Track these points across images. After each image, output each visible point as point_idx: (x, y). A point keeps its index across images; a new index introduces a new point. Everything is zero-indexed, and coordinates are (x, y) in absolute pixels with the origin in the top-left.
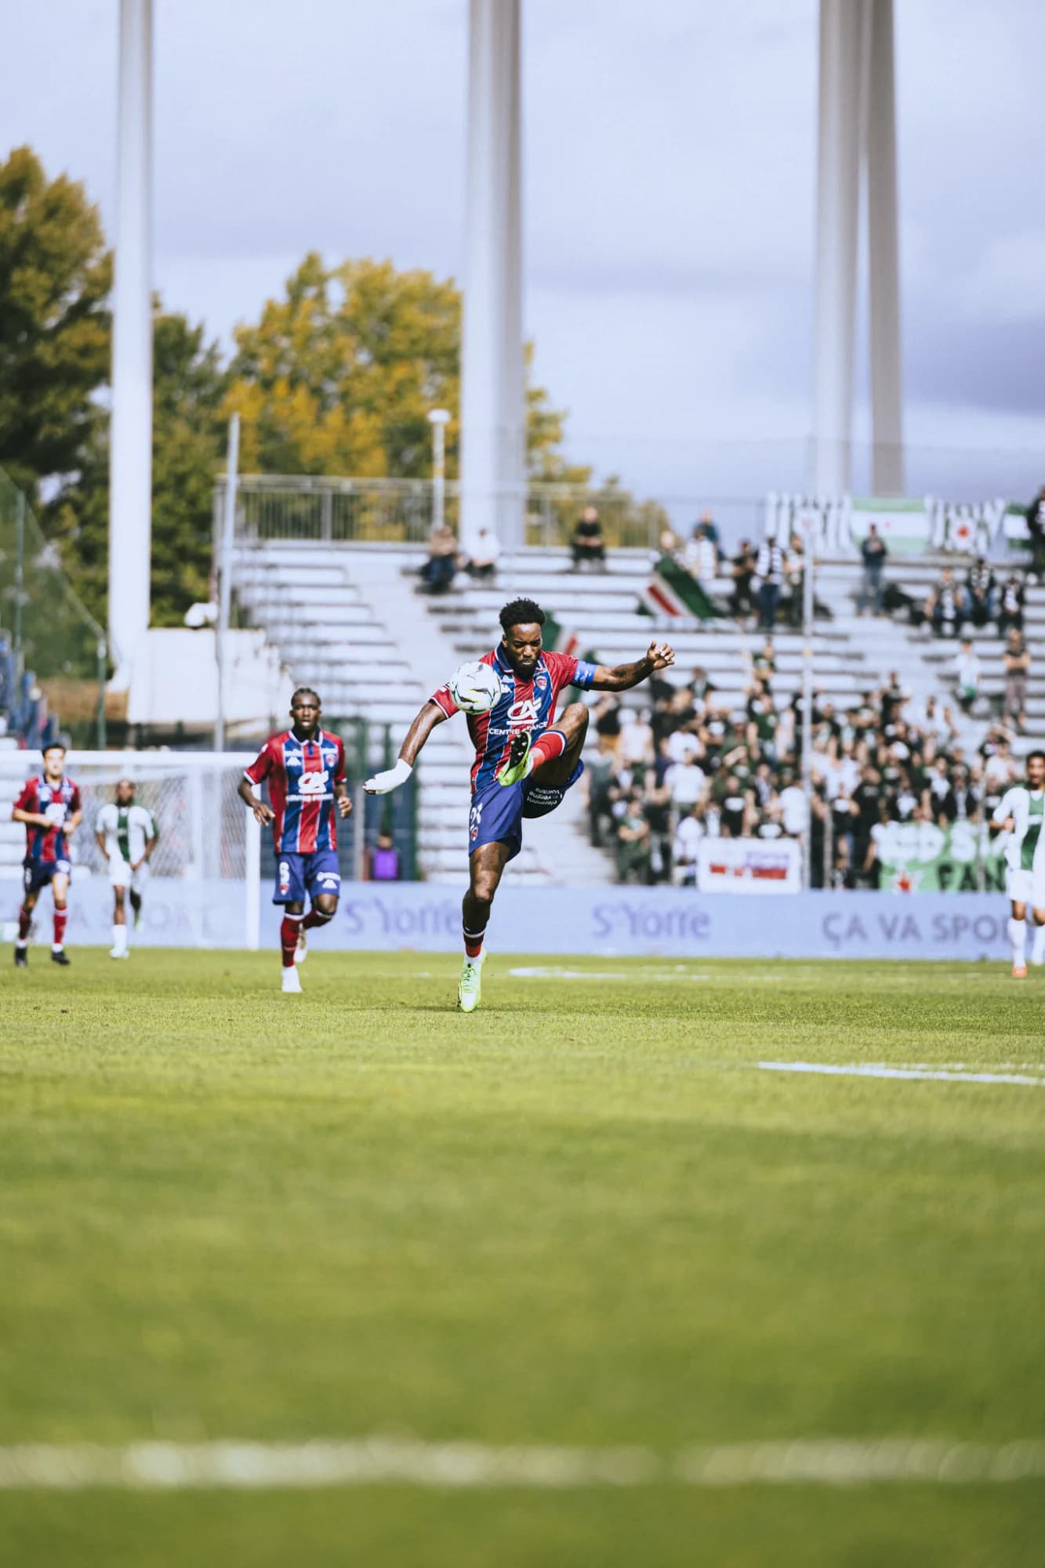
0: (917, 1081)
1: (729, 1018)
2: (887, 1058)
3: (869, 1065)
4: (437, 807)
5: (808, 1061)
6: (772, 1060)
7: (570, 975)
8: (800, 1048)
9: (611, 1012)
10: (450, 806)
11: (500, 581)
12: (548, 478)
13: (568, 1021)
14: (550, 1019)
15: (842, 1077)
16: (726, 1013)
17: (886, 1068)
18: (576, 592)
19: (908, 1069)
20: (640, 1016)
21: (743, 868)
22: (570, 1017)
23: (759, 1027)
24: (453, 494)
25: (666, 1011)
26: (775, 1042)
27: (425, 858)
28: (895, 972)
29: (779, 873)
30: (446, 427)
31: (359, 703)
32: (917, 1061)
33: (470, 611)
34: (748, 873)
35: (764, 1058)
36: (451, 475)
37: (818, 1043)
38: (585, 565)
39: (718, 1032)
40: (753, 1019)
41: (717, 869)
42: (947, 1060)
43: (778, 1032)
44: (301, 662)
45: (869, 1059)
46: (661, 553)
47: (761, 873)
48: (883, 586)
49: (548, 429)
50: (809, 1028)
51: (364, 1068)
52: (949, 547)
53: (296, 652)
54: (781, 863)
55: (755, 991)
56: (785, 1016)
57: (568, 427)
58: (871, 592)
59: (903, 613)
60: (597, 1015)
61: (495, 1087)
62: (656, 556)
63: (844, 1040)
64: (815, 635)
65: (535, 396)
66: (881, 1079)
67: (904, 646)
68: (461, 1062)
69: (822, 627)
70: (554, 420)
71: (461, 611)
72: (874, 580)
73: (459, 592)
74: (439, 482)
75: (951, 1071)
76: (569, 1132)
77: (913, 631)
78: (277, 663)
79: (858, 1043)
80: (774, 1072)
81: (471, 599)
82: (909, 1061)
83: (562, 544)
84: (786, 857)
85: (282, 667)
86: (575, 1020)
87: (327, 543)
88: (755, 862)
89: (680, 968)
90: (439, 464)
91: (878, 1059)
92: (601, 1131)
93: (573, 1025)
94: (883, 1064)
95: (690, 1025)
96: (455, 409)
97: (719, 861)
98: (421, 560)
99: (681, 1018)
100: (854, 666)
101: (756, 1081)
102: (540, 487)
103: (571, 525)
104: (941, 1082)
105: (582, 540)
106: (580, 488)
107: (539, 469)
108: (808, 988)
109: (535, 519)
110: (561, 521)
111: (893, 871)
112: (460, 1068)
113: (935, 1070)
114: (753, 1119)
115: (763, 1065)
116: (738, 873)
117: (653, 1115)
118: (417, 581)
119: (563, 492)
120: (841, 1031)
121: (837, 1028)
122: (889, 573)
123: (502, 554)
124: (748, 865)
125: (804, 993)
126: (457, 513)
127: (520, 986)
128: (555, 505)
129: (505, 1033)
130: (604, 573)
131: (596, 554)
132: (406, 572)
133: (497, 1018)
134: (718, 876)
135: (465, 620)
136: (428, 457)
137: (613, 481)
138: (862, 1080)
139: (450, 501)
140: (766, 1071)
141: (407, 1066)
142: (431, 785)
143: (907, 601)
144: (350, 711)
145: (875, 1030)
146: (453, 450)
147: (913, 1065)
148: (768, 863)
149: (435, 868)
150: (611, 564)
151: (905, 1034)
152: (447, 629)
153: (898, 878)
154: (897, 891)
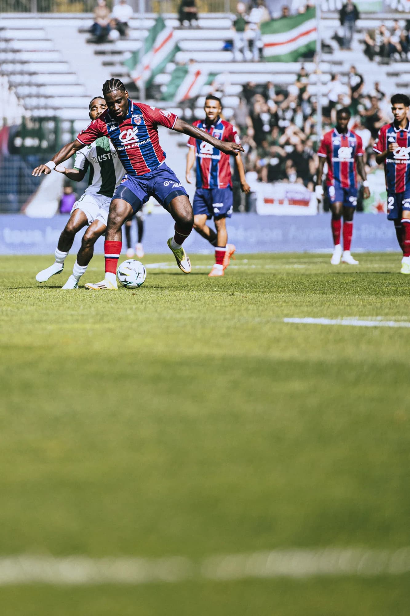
0: (376, 327)
1: (271, 291)
3: (349, 318)
5: (314, 317)
6: (292, 316)
8: (309, 309)
13: (175, 295)
15: (332, 326)
16: (269, 288)
17: (358, 320)
21: (283, 200)
22: (177, 293)
23: (287, 296)
25: (234, 288)
26: (296, 305)
28: (371, 261)
29: (305, 203)
31: (56, 109)
32: (377, 315)
33: (119, 53)
34: (286, 202)
35: (287, 316)
37: (321, 305)
38: (186, 23)
39: (263, 300)
40: (285, 292)
41: (268, 201)
42: (395, 314)
43: (298, 299)
44: (21, 84)
45: (350, 314)
46: (236, 15)
47: (294, 202)
51: (50, 327)
52: (400, 8)
53: (17, 79)
54: (306, 197)
55: (288, 274)
56: (304, 289)
61: (126, 337)
62: (234, 17)
63: (337, 304)
64: (323, 61)
68: (108, 322)
69: (327, 57)
71: (114, 53)
73: (111, 42)
75: (396, 321)
76: (166, 363)
78: (7, 86)
79: (344, 305)
80: (293, 324)
81: (119, 46)
82: (373, 315)
83: (173, 12)
85: (10, 88)
86: (179, 294)
87: (35, 14)
88: (290, 195)
89: (245, 261)
91: (355, 315)
92: (185, 362)
93: (178, 298)
95: (247, 296)
97: (269, 197)
98: (89, 24)
99: (242, 292)
101: (280, 330)
104: (390, 328)
105: (185, 9)
111: (373, 200)
112: (107, 326)
113: (387, 320)
114: (276, 354)
115: (286, 320)
116: (281, 203)
117: (217, 352)
118: (88, 36)
120: (336, 297)
121: (333, 296)
123: (132, 18)
124: (286, 198)
129: (137, 304)
130: (198, 28)
131: (193, 17)
132: (81, 31)
134: (269, 205)
135: (116, 58)
140: (287, 324)
144: (50, 113)
145: (356, 297)
147: (374, 318)
148: (298, 197)
150: (203, 23)
151: (372, 298)
152: (106, 64)
153: (376, 204)
154: (375, 211)
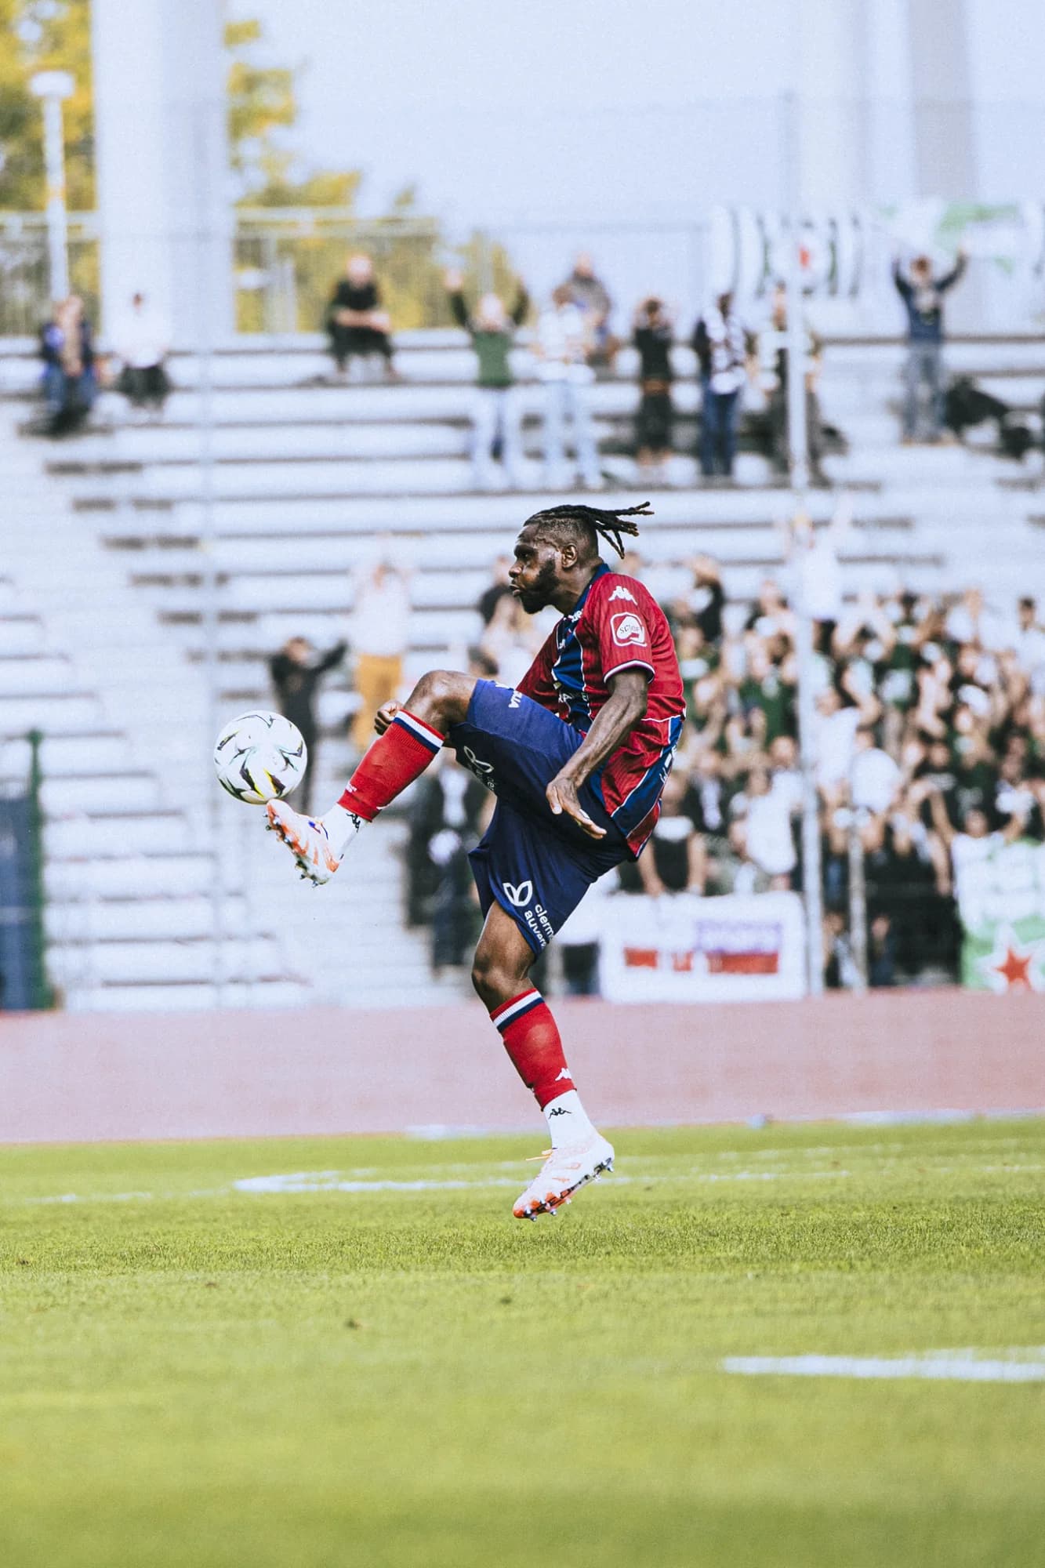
1: (669, 1264)
2: (979, 1340)
3: (944, 1354)
4: (79, 859)
6: (751, 1351)
7: (355, 1186)
8: (810, 1325)
9: (436, 1262)
10: (108, 858)
11: (177, 406)
12: (276, 197)
13: (351, 1286)
14: (314, 1283)
15: (892, 1382)
16: (663, 1255)
18: (339, 423)
19: (1022, 1360)
20: (491, 1268)
21: (689, 956)
22: (355, 1277)
23: (728, 1281)
24: (86, 234)
25: (543, 1256)
26: (758, 1313)
27: (58, 962)
29: (765, 962)
30: (65, 104)
33: (131, 468)
34: (700, 963)
35: (738, 1349)
36: (80, 200)
37: (845, 1311)
38: (358, 366)
39: (644, 1296)
40: (716, 1265)
41: (639, 958)
43: (765, 1292)
45: (945, 1339)
47: (728, 962)
48: (945, 383)
49: (267, 98)
50: (824, 1279)
54: (767, 942)
55: (722, 1204)
56: (779, 1255)
57: (309, 94)
58: (923, 391)
59: (986, 433)
60: (407, 1269)
61: (204, 1434)
63: (896, 1302)
65: (236, 35)
66: (963, 1385)
67: (992, 499)
70: (282, 80)
71: (111, 468)
72: (929, 368)
73: (106, 430)
74: (56, 213)
77: (1009, 468)
79: (924, 1307)
80: (756, 1379)
81: (129, 445)
82: (1024, 1343)
84: (777, 927)
86: (364, 1282)
88: (715, 940)
90: (56, 180)
91: (963, 1341)
93: (361, 1294)
94: (969, 1351)
95: (592, 1284)
96: (82, 70)
97: (643, 941)
98: (31, 371)
99: (573, 1267)
100: (893, 542)
101: (720, 1401)
102: (256, 214)
103: (323, 288)
105: (347, 317)
106: (337, 213)
107: (258, 179)
108: (822, 1194)
109: (251, 278)
110: (302, 278)
111: (987, 947)
115: (735, 1364)
116: (684, 966)
119: (303, 223)
120: (891, 1281)
121: (881, 1278)
122: (956, 358)
123: (179, 352)
124: (698, 948)
125: (817, 1204)
126: (95, 273)
127: (256, 1212)
128: (287, 248)
130: (394, 380)
131: (374, 342)
133: (210, 1285)
134: (643, 973)
135: (119, 486)
136: (33, 164)
137: (406, 198)
138: (928, 1389)
139: (79, 249)
140: (741, 1378)
141: (34, 1399)
142: (68, 817)
143: (996, 409)
145: (955, 1276)
146: (81, 149)
148: (739, 942)
149: (80, 981)
150: (403, 363)
152: (85, 505)
153: (999, 958)
154: (1000, 982)
